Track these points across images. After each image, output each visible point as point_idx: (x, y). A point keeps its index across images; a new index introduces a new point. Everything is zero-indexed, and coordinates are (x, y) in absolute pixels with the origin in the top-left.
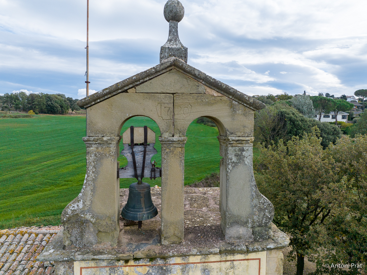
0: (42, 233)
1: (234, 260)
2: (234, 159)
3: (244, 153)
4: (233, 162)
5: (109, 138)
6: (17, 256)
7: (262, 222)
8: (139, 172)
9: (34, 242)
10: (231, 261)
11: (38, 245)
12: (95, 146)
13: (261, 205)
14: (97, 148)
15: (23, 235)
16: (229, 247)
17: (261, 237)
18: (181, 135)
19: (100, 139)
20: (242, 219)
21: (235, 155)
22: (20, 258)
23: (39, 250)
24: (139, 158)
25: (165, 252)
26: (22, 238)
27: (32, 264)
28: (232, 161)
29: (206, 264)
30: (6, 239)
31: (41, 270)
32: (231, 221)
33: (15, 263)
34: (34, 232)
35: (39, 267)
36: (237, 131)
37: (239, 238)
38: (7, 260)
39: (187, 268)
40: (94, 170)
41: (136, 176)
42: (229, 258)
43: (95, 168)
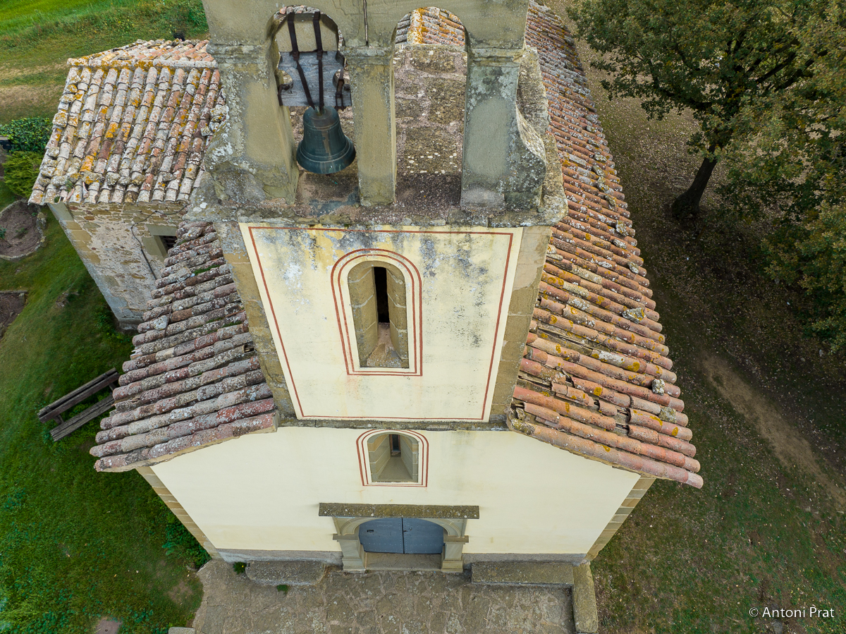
0: (181, 68)
1: (471, 233)
2: (482, 89)
3: (501, 78)
4: (480, 94)
5: (252, 48)
6: (150, 112)
7: (522, 187)
8: (315, 97)
9: (171, 86)
10: (466, 233)
11: (181, 91)
12: (231, 61)
13: (524, 162)
14: (235, 65)
15: (147, 70)
16: (462, 218)
17: (519, 206)
18: (381, 43)
19: (236, 50)
20: (489, 180)
21: (484, 82)
22: (156, 116)
23: (185, 102)
24: (311, 75)
26: (146, 77)
27: (180, 130)
28: (477, 92)
29: (429, 234)
30: (118, 77)
31: (197, 141)
32: (471, 181)
33: (150, 127)
34: (165, 64)
35: (193, 137)
36: (490, 37)
37: (482, 205)
38: (134, 120)
39: (400, 237)
40: (238, 100)
41: (310, 102)
42: (463, 229)
43: (239, 97)
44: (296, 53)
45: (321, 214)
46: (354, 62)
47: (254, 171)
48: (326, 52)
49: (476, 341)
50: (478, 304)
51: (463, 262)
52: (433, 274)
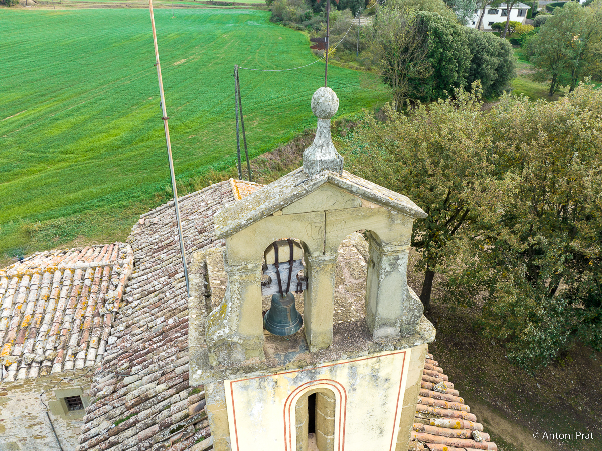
0: (80, 268)
1: (380, 356)
2: (388, 269)
3: (399, 261)
4: (387, 272)
5: (254, 265)
6: (57, 303)
7: (410, 321)
8: (284, 288)
9: (72, 282)
10: (377, 357)
11: (81, 285)
12: (239, 274)
13: (412, 306)
14: (241, 276)
15: (53, 273)
16: (377, 348)
17: (408, 333)
18: (332, 253)
19: (244, 267)
20: (391, 321)
21: (389, 265)
22: (62, 305)
23: (85, 292)
24: (284, 276)
25: (316, 361)
26: (53, 278)
27: (83, 313)
28: (385, 271)
29: (354, 362)
30: (30, 281)
31: (97, 319)
32: (380, 323)
33: (58, 313)
34: (67, 267)
35: (93, 316)
36: (393, 241)
37: (387, 337)
38: (45, 310)
39: (335, 369)
40: (239, 297)
41: (281, 292)
42: (376, 355)
43: (240, 295)
44: (277, 264)
45: (286, 363)
46: (315, 265)
47: (241, 342)
48: (295, 261)
49: (381, 433)
50: (383, 405)
51: (375, 377)
52: (354, 390)
